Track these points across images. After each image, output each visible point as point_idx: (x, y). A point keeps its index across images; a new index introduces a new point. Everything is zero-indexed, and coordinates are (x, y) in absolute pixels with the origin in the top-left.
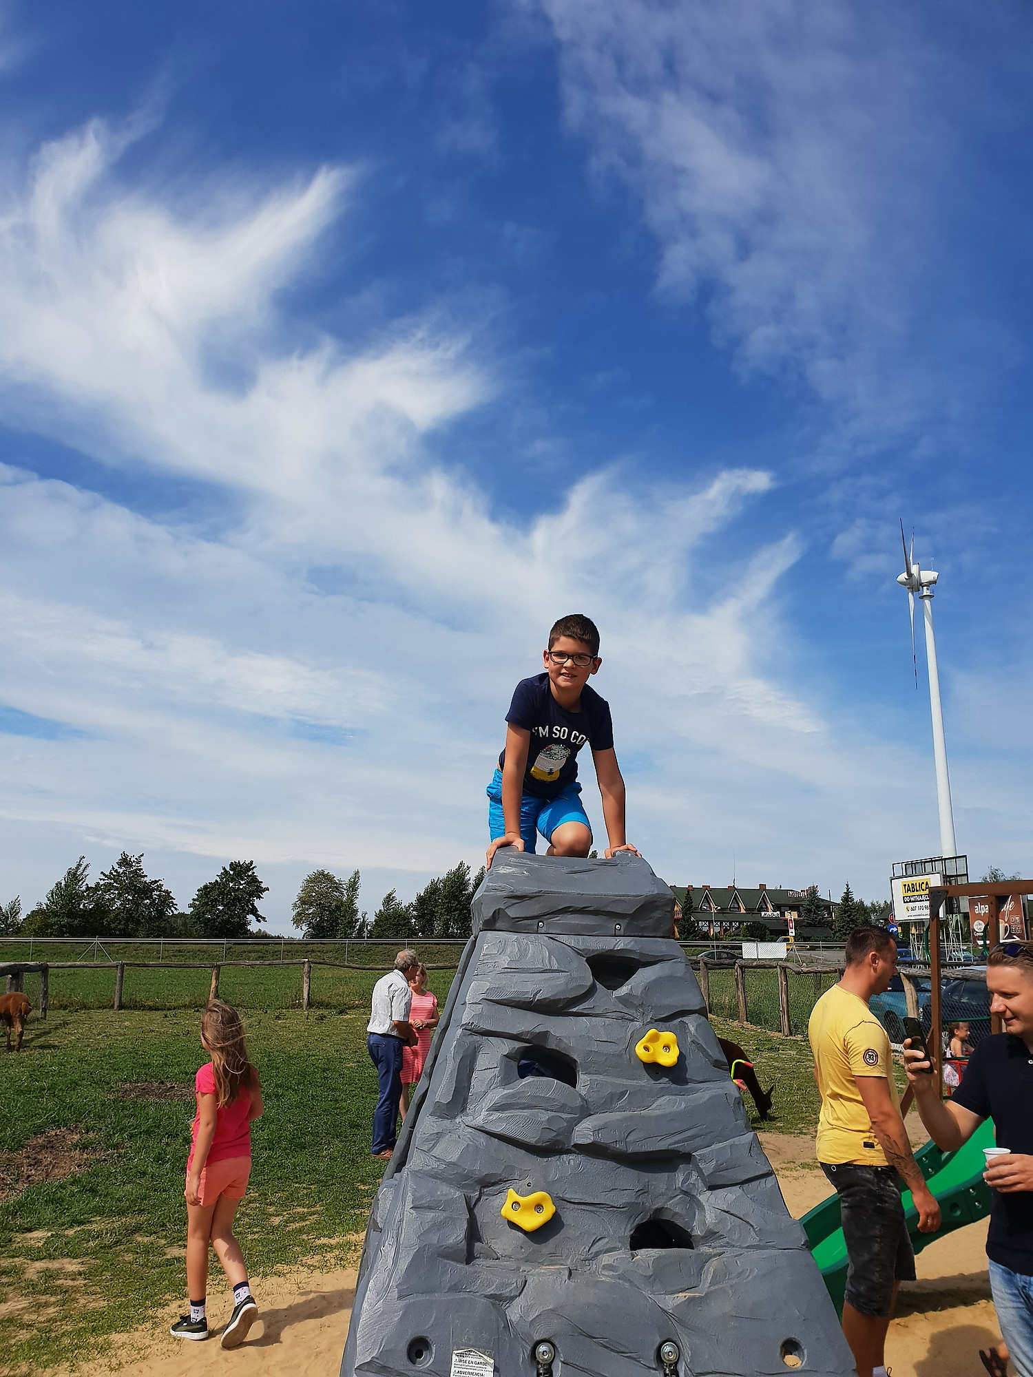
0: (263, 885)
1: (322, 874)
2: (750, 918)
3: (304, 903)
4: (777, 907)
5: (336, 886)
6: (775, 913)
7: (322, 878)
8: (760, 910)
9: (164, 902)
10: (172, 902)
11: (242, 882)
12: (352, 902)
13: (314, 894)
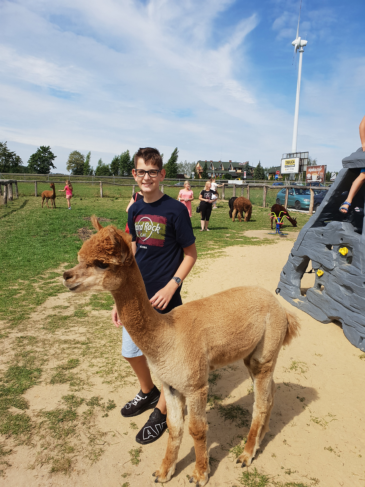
0: (54, 155)
1: (76, 152)
2: (225, 172)
3: (70, 162)
4: (235, 168)
5: (82, 157)
6: (234, 171)
7: (76, 153)
8: (229, 169)
9: (18, 160)
10: (21, 160)
11: (46, 154)
12: (88, 162)
13: (74, 159)
